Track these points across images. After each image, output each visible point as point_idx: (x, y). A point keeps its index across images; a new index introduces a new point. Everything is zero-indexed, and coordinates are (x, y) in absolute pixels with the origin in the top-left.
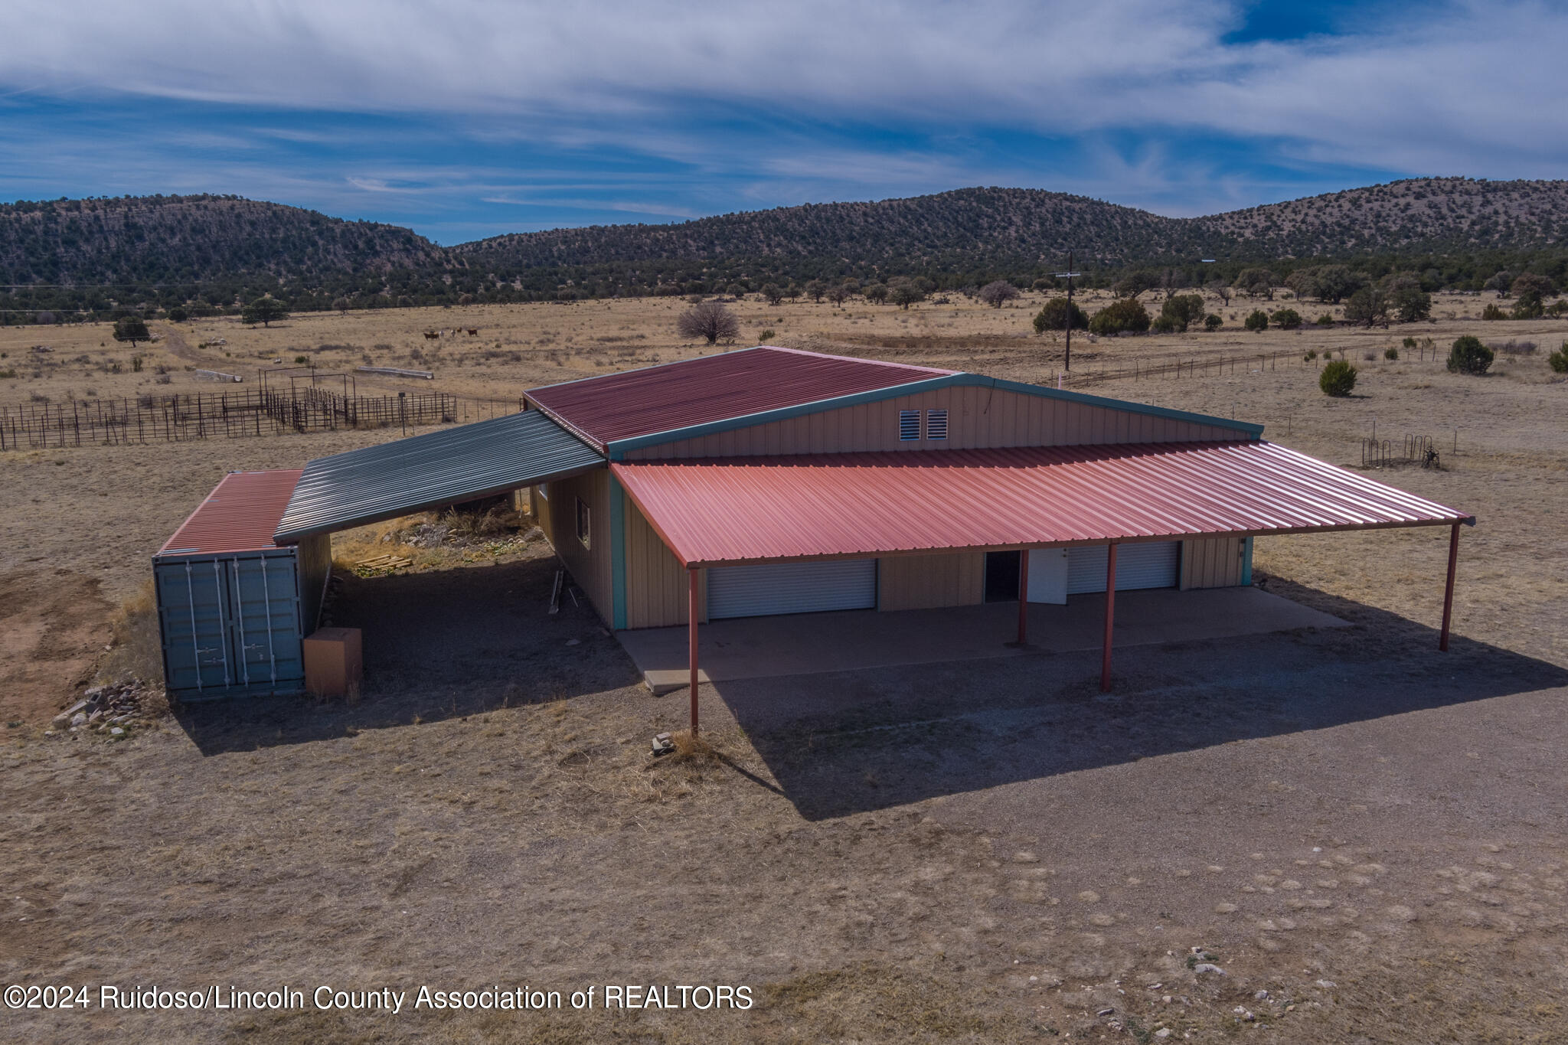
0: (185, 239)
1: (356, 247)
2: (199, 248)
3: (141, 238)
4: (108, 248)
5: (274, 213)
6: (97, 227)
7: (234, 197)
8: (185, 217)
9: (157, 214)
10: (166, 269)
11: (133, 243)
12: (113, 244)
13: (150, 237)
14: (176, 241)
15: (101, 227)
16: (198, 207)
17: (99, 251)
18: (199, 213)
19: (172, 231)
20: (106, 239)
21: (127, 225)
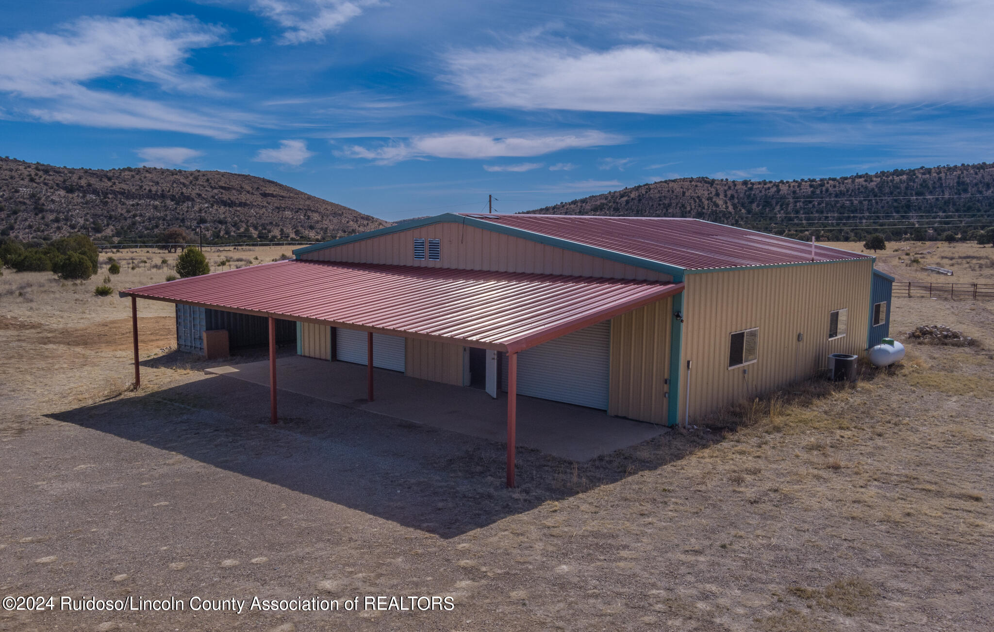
3: (966, 191)
4: (943, 197)
6: (939, 184)
9: (980, 175)
11: (960, 194)
12: (947, 194)
13: (972, 190)
14: (989, 193)
15: (941, 184)
17: (937, 199)
19: (988, 186)
20: (943, 191)
21: (958, 182)
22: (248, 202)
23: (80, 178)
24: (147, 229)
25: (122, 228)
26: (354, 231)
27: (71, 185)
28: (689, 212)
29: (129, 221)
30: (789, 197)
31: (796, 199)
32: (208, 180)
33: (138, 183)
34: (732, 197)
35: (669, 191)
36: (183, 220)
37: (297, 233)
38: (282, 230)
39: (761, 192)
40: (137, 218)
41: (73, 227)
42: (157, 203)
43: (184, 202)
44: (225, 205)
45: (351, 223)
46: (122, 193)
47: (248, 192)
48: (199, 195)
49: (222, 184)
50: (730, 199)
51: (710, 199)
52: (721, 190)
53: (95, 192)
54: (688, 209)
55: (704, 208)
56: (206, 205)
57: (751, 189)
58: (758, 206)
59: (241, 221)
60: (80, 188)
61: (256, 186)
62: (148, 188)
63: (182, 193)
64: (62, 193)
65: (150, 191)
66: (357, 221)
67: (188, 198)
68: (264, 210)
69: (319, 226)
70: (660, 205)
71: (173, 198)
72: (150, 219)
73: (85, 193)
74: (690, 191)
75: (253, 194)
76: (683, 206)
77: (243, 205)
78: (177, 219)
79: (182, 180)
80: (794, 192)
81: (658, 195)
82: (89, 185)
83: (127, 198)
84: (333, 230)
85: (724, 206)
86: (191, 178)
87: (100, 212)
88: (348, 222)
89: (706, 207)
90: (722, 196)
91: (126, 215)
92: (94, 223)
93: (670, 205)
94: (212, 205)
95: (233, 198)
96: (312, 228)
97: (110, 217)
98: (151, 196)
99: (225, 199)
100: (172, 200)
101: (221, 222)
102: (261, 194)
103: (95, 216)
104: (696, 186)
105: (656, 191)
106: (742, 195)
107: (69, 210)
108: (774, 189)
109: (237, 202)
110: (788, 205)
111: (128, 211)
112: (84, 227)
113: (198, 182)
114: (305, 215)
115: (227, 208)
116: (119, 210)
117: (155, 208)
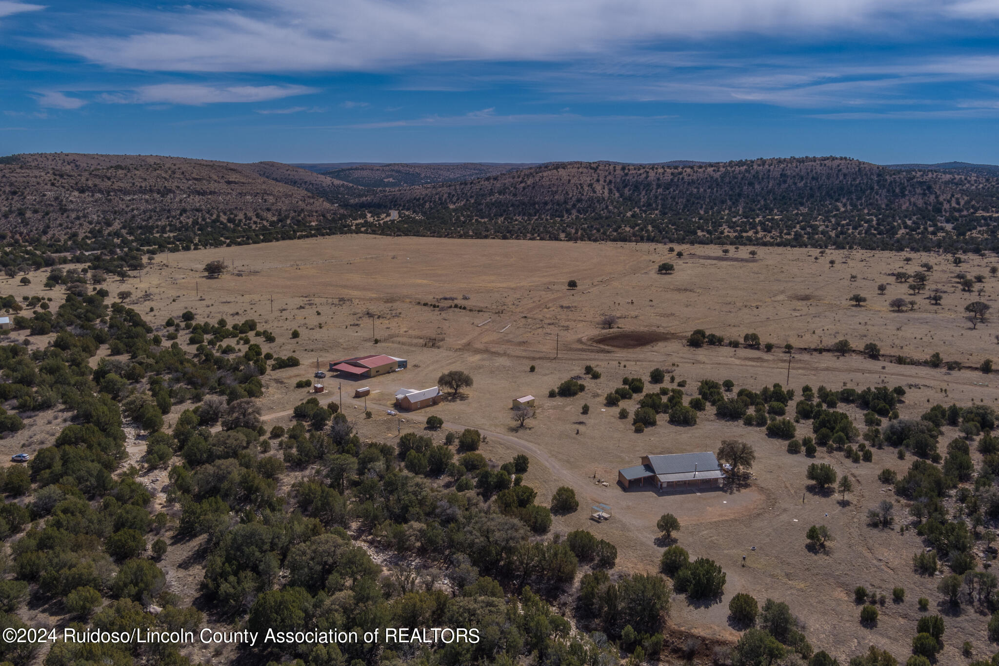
0: (807, 183)
1: (894, 191)
2: (811, 189)
3: (785, 182)
4: (767, 187)
5: (859, 169)
6: (767, 176)
7: (845, 158)
8: (812, 171)
9: (799, 168)
10: (790, 199)
11: (780, 185)
12: (771, 185)
13: (790, 181)
14: (801, 185)
15: (769, 175)
16: (821, 165)
17: (763, 189)
18: (821, 168)
19: (802, 178)
20: (769, 182)
21: (781, 175)
22: (216, 190)
23: (87, 180)
24: (144, 221)
25: (126, 221)
26: (302, 210)
27: (82, 187)
28: (571, 198)
29: (129, 215)
30: (654, 183)
31: (659, 186)
32: (183, 173)
33: (130, 180)
34: (610, 182)
35: (557, 179)
36: (169, 211)
37: (258, 216)
38: (245, 214)
39: (634, 177)
40: (135, 211)
41: (90, 223)
42: (147, 197)
43: (167, 194)
44: (199, 195)
45: (300, 202)
46: (121, 191)
47: (215, 181)
48: (178, 187)
49: (194, 175)
50: (608, 185)
51: (590, 185)
52: (602, 174)
53: (101, 191)
54: (571, 196)
55: (583, 195)
56: (185, 196)
57: (626, 175)
58: (629, 191)
59: (213, 208)
60: (88, 189)
61: (221, 175)
62: (139, 185)
63: (165, 187)
64: (76, 193)
65: (141, 187)
66: (304, 201)
67: (170, 191)
68: (229, 196)
69: (274, 208)
70: (549, 191)
71: (159, 192)
72: (145, 212)
73: (93, 192)
74: (575, 178)
75: (219, 182)
76: (567, 192)
77: (211, 193)
78: (165, 210)
79: (164, 175)
80: (658, 179)
81: (548, 183)
82: (95, 185)
83: (125, 194)
84: (286, 210)
85: (601, 192)
86: (170, 172)
87: (107, 209)
88: (297, 202)
89: (585, 194)
90: (601, 182)
91: (126, 209)
92: (104, 218)
93: (556, 192)
94: (189, 196)
95: (204, 188)
96: (268, 210)
97: (115, 212)
98: (142, 191)
99: (198, 189)
100: (158, 193)
101: (198, 210)
102: (226, 182)
103: (104, 212)
104: (582, 173)
105: (547, 179)
106: (618, 180)
107: (84, 209)
108: (644, 176)
109: (208, 191)
110: (651, 191)
111: (127, 206)
112: (98, 223)
113: (175, 176)
114: (262, 199)
115: (201, 197)
116: (121, 206)
117: (147, 201)
